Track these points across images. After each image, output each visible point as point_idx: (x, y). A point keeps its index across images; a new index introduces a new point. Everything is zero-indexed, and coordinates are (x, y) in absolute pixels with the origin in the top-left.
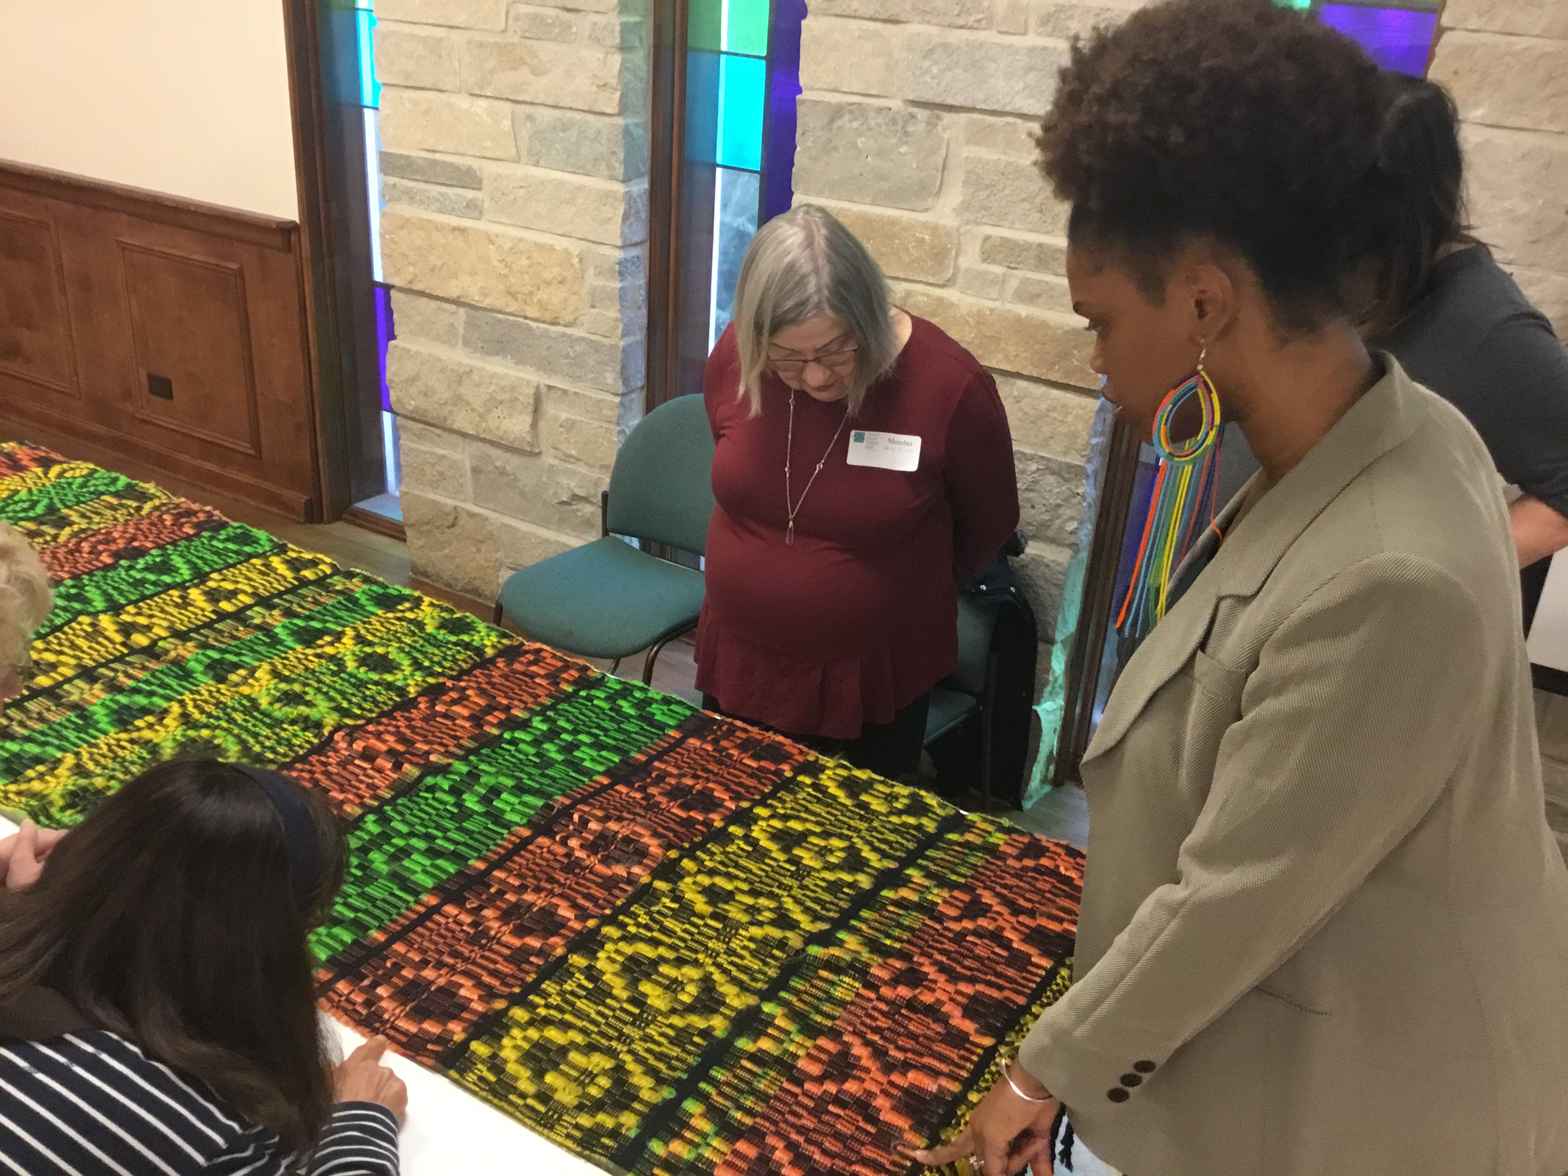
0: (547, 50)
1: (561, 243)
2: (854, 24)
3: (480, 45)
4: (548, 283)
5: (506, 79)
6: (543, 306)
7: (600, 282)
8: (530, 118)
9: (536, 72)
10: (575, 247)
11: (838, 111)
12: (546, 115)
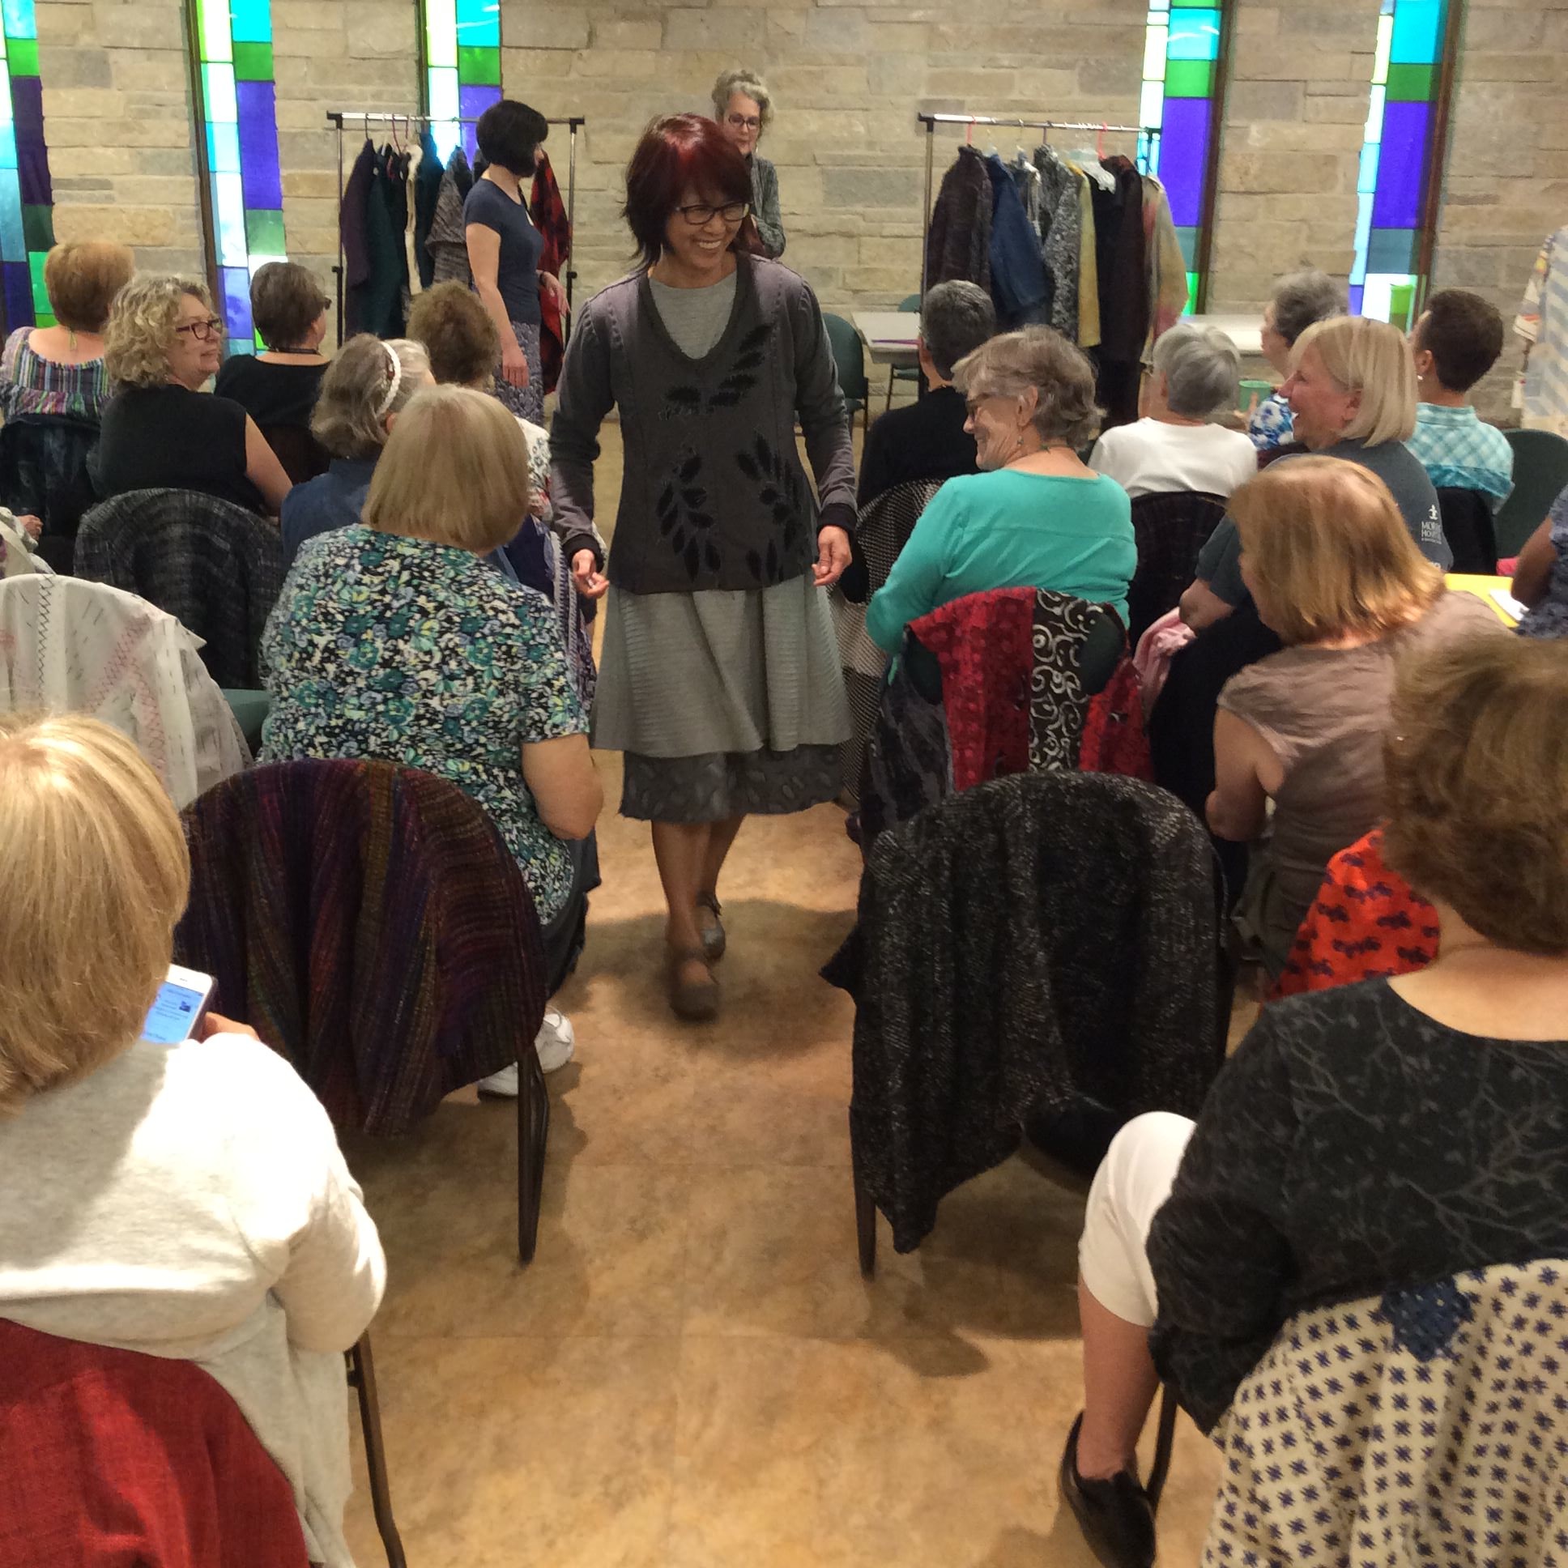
0: (147, 123)
1: (162, 208)
2: (297, 103)
3: (108, 124)
4: (156, 227)
5: (125, 138)
6: (153, 238)
7: (185, 222)
8: (139, 153)
9: (141, 133)
10: (169, 209)
11: (295, 135)
12: (148, 151)
